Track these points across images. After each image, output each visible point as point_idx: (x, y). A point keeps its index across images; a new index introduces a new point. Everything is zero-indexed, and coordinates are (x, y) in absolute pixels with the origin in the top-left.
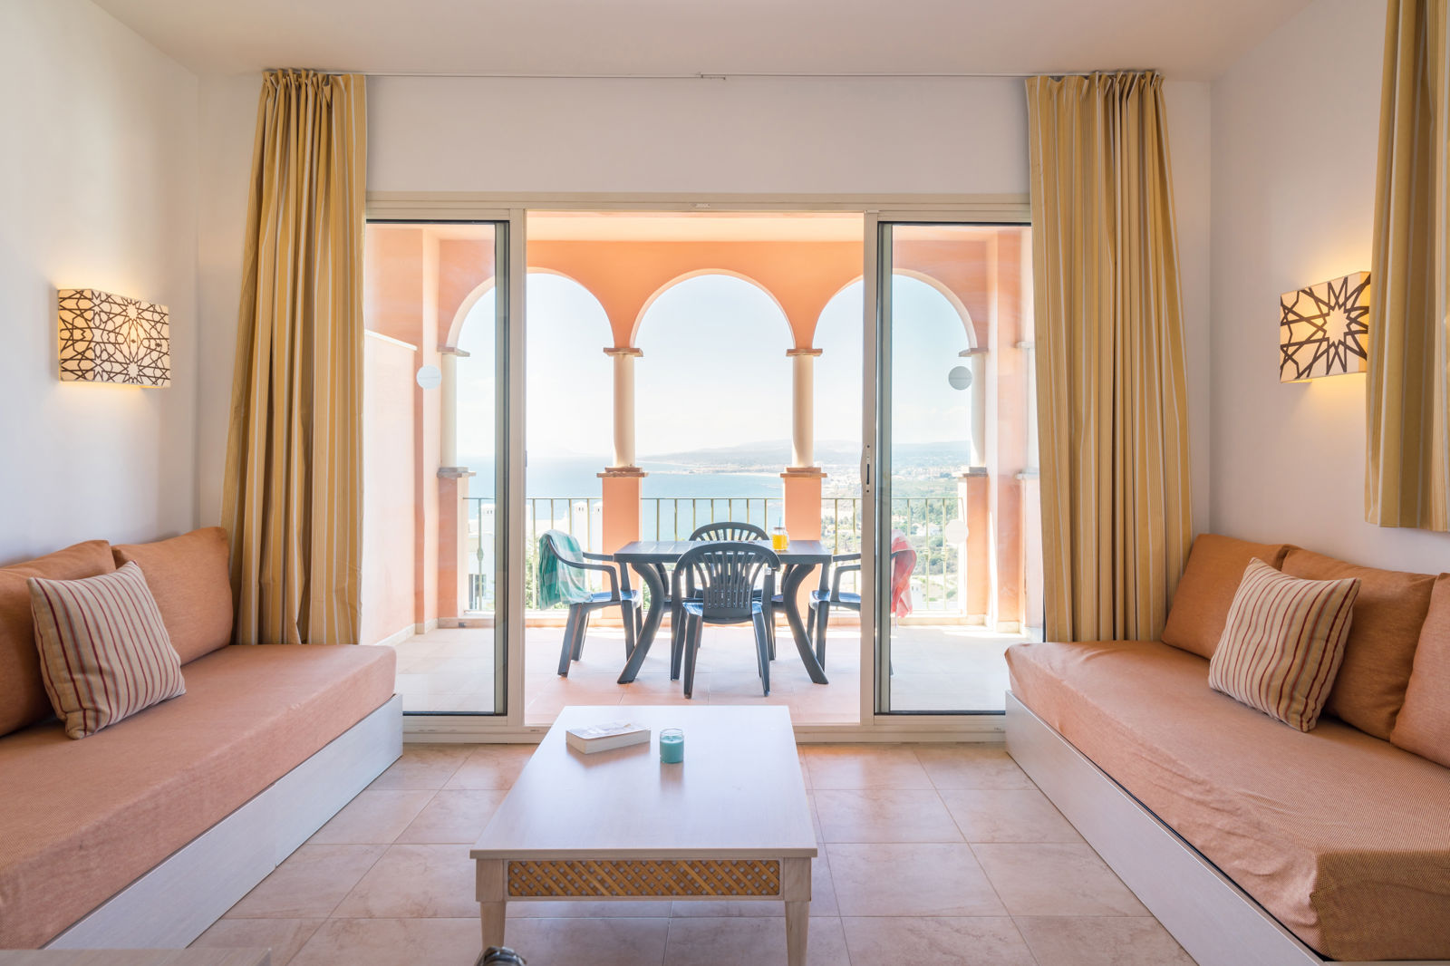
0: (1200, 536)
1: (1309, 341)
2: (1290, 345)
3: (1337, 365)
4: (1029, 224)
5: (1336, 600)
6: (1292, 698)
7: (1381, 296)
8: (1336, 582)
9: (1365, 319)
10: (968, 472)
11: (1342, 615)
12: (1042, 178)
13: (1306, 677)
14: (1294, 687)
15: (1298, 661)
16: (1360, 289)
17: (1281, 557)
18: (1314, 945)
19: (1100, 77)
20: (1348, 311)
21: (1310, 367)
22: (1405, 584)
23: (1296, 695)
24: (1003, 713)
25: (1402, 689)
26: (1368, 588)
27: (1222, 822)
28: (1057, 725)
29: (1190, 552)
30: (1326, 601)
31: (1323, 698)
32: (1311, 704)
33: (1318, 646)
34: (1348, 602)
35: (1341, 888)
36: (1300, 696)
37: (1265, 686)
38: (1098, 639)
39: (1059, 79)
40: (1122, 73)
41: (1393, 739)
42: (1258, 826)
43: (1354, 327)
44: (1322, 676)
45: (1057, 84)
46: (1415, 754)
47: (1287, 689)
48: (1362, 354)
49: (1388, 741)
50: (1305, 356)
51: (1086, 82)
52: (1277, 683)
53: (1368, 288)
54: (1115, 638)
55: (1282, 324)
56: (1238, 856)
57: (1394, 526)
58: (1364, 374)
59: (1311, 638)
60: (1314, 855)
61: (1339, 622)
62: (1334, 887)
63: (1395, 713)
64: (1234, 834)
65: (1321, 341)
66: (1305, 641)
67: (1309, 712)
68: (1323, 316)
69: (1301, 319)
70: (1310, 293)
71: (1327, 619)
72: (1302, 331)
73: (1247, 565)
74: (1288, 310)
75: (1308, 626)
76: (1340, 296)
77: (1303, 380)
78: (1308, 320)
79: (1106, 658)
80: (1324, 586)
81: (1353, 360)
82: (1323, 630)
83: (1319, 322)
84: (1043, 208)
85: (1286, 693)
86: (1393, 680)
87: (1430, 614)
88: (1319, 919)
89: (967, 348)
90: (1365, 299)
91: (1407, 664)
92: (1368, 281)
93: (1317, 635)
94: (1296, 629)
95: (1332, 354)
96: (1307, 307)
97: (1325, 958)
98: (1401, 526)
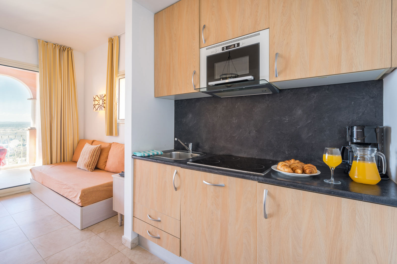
0: (81, 140)
1: (97, 104)
2: (94, 105)
3: (101, 109)
4: (39, 72)
5: (98, 148)
6: (89, 166)
7: (107, 98)
8: (98, 145)
9: (105, 102)
10: (30, 128)
11: (98, 151)
12: (42, 62)
13: (92, 162)
14: (90, 164)
15: (91, 160)
16: (104, 97)
17: (92, 142)
18: (81, 205)
19: (58, 45)
20: (102, 100)
21: (97, 109)
22: (108, 145)
23: (90, 165)
24: (30, 184)
25: (106, 162)
26: (103, 146)
27: (69, 190)
28: (41, 182)
29: (78, 143)
30: (96, 149)
31: (95, 165)
32: (93, 167)
33: (94, 156)
34: (99, 148)
35: (85, 195)
36: (91, 166)
37: (85, 165)
38: (57, 163)
39: (47, 42)
40: (63, 46)
41: (105, 170)
42: (74, 189)
43: (103, 103)
44: (95, 161)
45: (46, 43)
46: (108, 171)
47: (89, 165)
48: (104, 107)
49: (104, 170)
50: (97, 107)
51: (54, 45)
52: (87, 164)
53: (105, 97)
54: (61, 162)
55: (94, 101)
56: (71, 195)
57: (108, 135)
58: (105, 111)
59: (93, 155)
60: (81, 190)
61: (98, 152)
62: (84, 194)
63: (105, 166)
64: (71, 192)
65: (99, 105)
66: (92, 156)
67: (92, 168)
68: (99, 100)
69: (96, 100)
70: (98, 96)
71: (96, 152)
72: (96, 103)
73: (85, 144)
74: (94, 99)
75: (93, 153)
76: (101, 98)
77: (96, 111)
78: (97, 101)
79: (57, 166)
80: (96, 146)
81: (103, 108)
82: (95, 154)
83: (99, 101)
84: (42, 69)
85: (88, 166)
86: (105, 160)
87: (111, 149)
88: (81, 201)
89: (30, 98)
90: (105, 98)
91: (107, 157)
92: (105, 96)
93: (94, 155)
94: (91, 154)
95: (100, 107)
96: (97, 99)
97: (82, 207)
98: (110, 135)
